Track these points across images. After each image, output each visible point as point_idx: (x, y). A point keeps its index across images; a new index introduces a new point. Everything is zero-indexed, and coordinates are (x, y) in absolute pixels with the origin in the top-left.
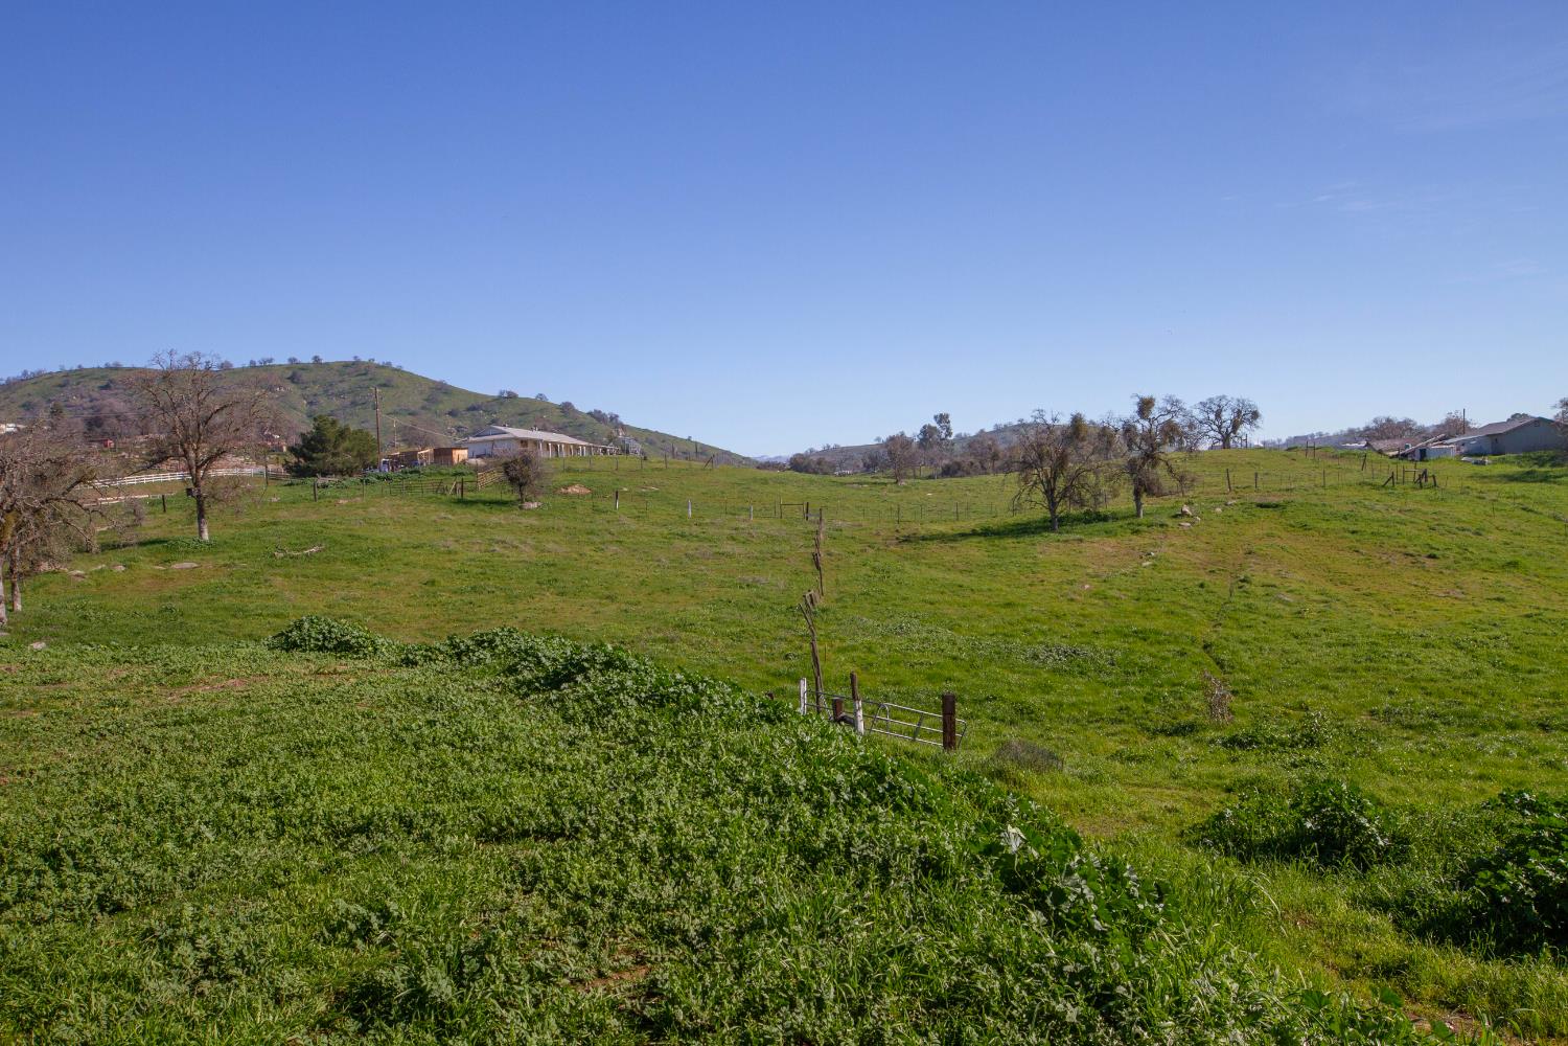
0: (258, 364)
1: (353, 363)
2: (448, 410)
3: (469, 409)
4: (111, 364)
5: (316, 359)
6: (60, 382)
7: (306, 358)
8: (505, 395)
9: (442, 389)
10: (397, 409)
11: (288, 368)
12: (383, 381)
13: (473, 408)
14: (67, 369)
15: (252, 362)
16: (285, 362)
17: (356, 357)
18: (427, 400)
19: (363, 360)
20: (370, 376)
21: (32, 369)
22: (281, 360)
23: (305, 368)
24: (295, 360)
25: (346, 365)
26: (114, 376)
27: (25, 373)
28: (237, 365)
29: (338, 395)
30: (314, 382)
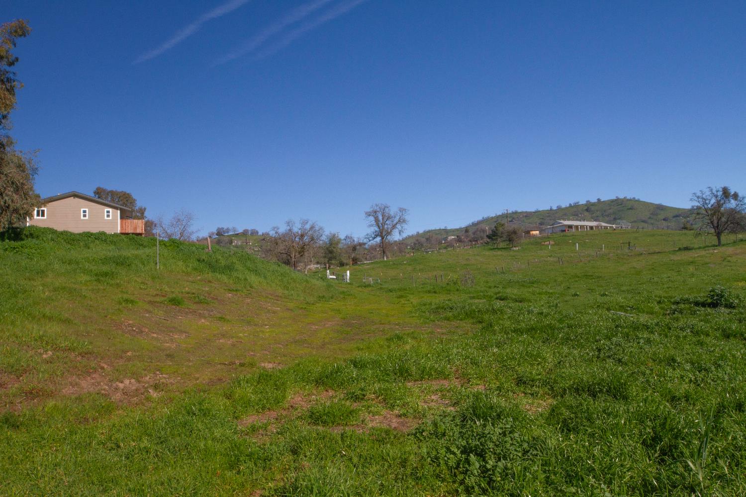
0: (572, 205)
1: (616, 200)
2: (663, 217)
3: (674, 217)
4: (514, 211)
5: (599, 200)
6: (495, 220)
7: (594, 200)
8: (695, 208)
9: (660, 208)
10: (635, 219)
11: (586, 205)
12: (630, 207)
13: (677, 216)
14: (498, 215)
15: (570, 204)
16: (584, 202)
17: (617, 197)
18: (651, 214)
19: (620, 198)
20: (623, 205)
21: (485, 216)
22: (583, 202)
23: (593, 204)
24: (589, 201)
25: (612, 201)
26: (515, 216)
27: (483, 218)
28: (563, 206)
29: (608, 216)
30: (597, 211)
